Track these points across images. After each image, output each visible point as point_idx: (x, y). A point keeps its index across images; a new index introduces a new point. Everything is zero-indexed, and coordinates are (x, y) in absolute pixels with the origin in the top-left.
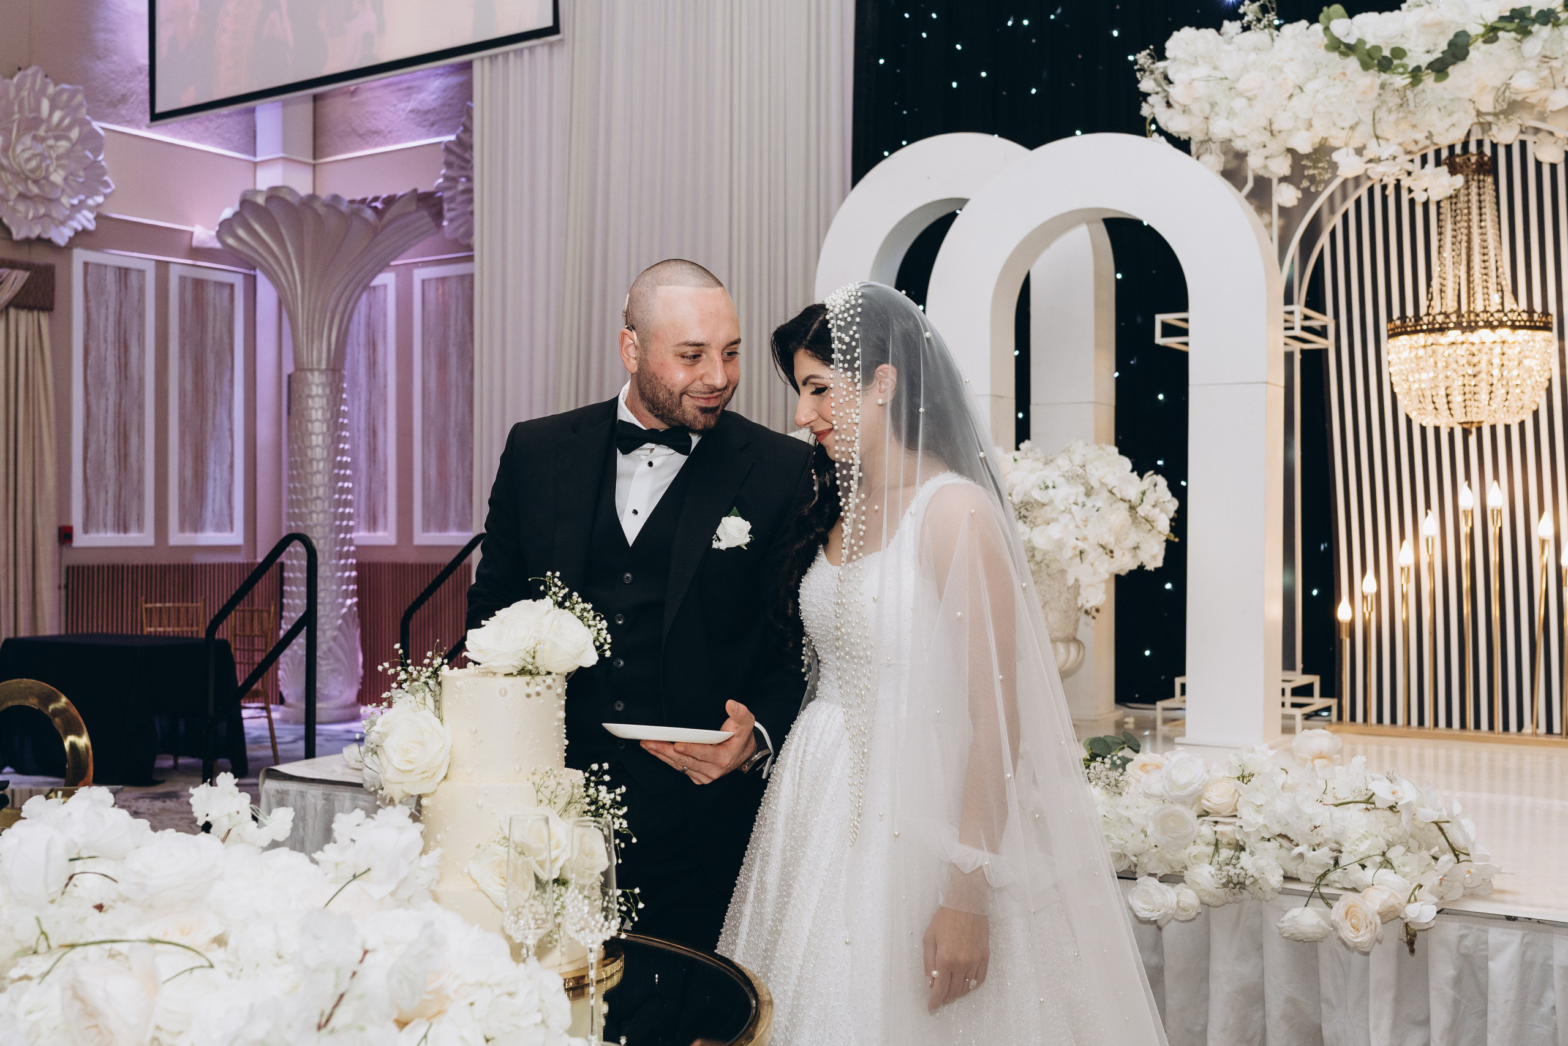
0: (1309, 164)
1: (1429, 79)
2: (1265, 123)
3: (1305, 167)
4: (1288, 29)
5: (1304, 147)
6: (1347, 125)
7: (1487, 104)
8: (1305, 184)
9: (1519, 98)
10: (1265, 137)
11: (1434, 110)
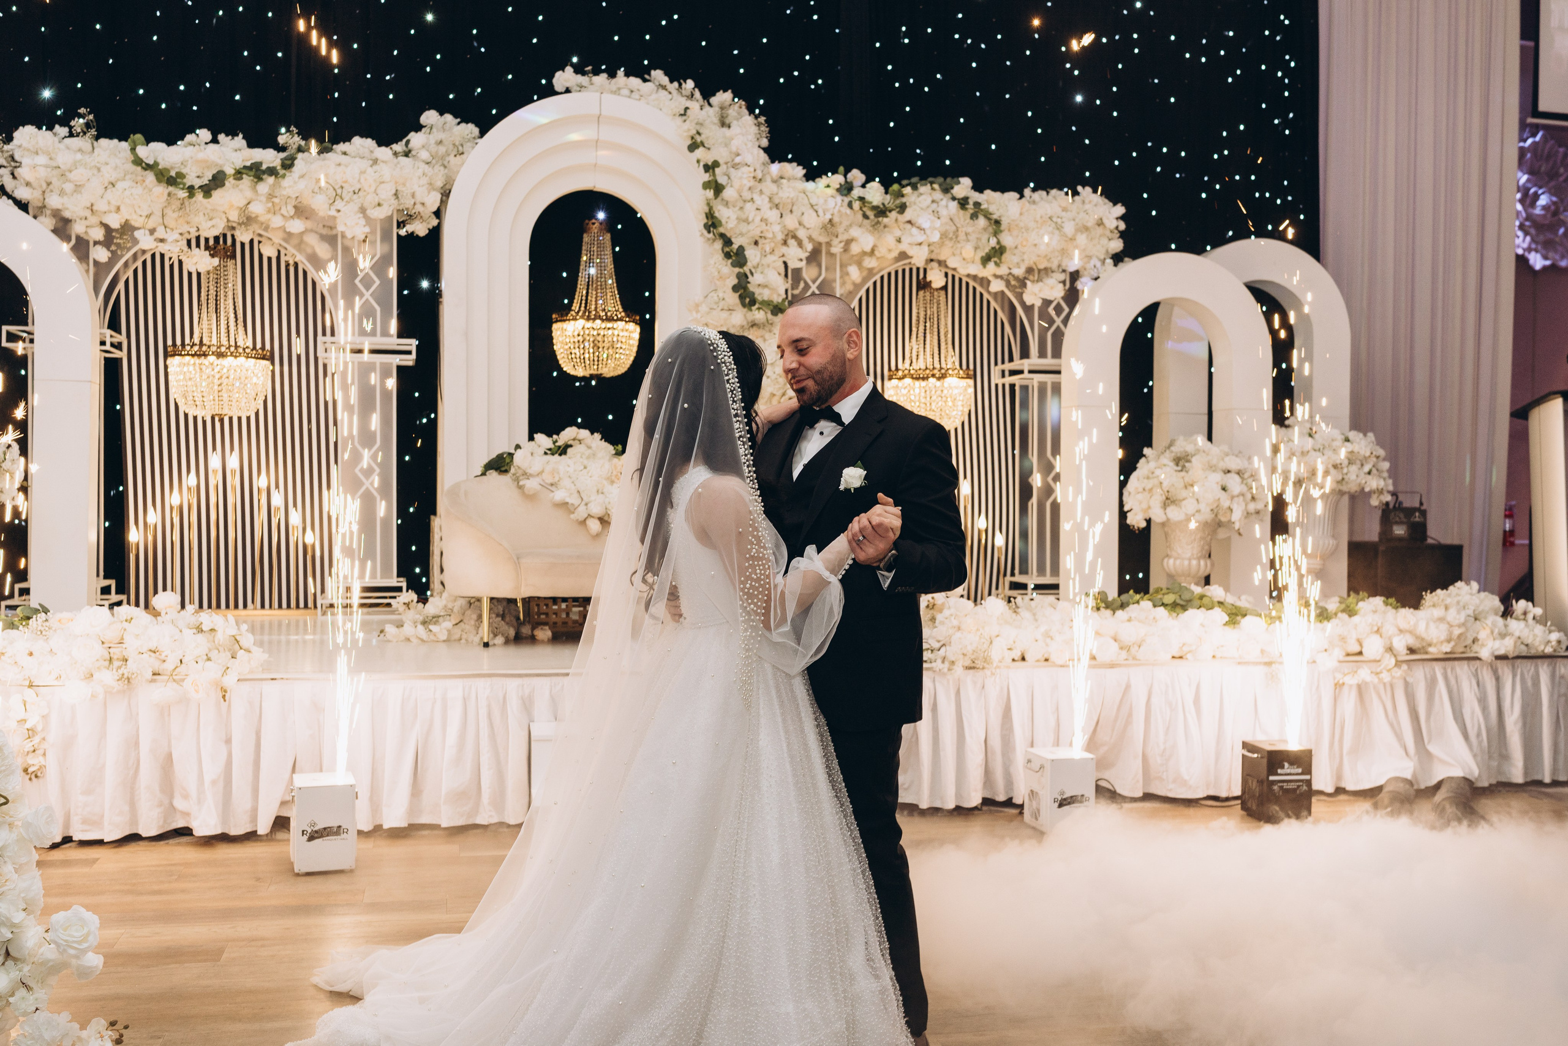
0: (118, 235)
1: (199, 196)
2: (89, 205)
3: (114, 237)
4: (104, 142)
5: (115, 223)
6: (145, 214)
7: (234, 216)
8: (113, 248)
9: (253, 216)
10: (88, 213)
11: (201, 214)
